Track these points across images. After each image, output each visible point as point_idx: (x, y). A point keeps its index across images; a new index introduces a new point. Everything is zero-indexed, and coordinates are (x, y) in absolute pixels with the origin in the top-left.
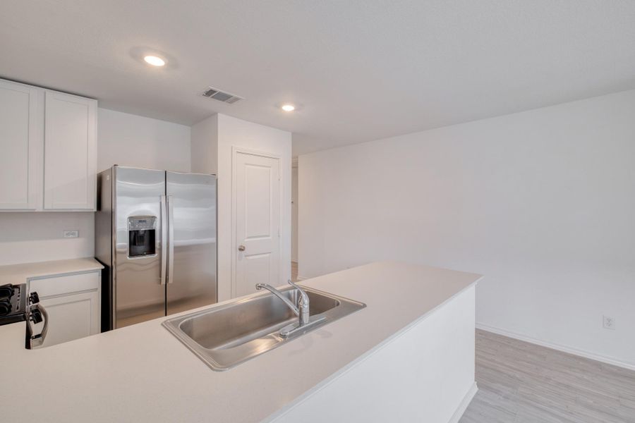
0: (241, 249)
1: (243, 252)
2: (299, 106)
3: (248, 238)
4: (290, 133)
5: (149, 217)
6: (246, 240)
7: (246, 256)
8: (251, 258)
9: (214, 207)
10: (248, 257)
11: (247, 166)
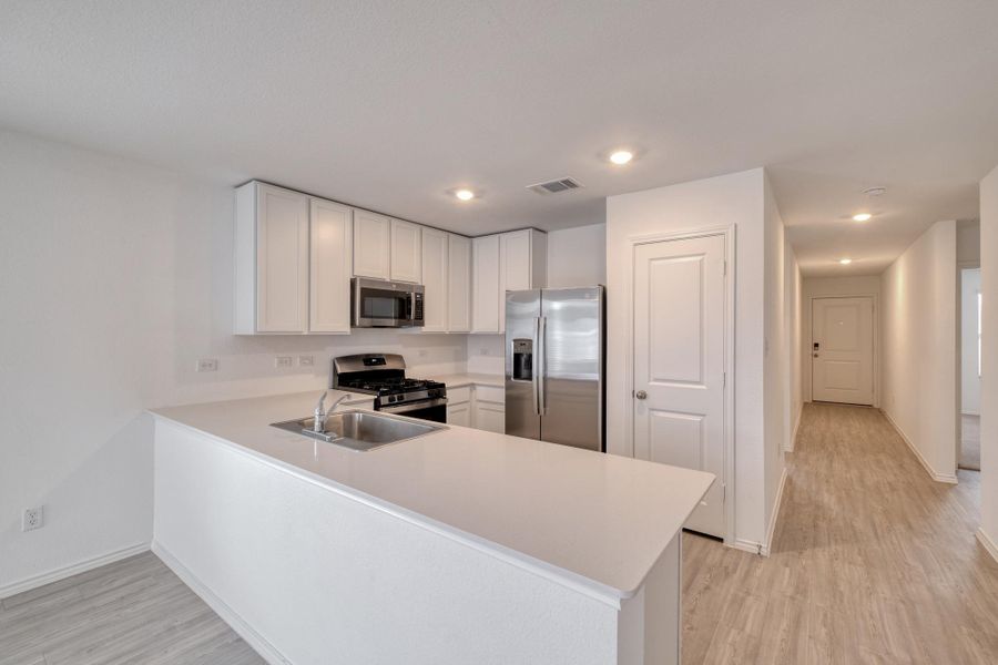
0: (643, 396)
1: (644, 402)
3: (656, 380)
5: (525, 341)
6: (652, 383)
7: (651, 409)
8: (661, 414)
10: (655, 412)
11: (653, 262)
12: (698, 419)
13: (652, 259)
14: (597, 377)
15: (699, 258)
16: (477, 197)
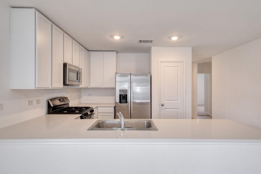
0: (163, 105)
1: (163, 107)
2: (180, 37)
3: (166, 100)
4: (191, 48)
5: (125, 90)
6: (165, 101)
7: (165, 109)
8: (168, 110)
9: (150, 86)
10: (166, 110)
11: (166, 68)
12: (177, 110)
13: (165, 67)
14: (149, 101)
15: (177, 68)
16: (121, 38)
